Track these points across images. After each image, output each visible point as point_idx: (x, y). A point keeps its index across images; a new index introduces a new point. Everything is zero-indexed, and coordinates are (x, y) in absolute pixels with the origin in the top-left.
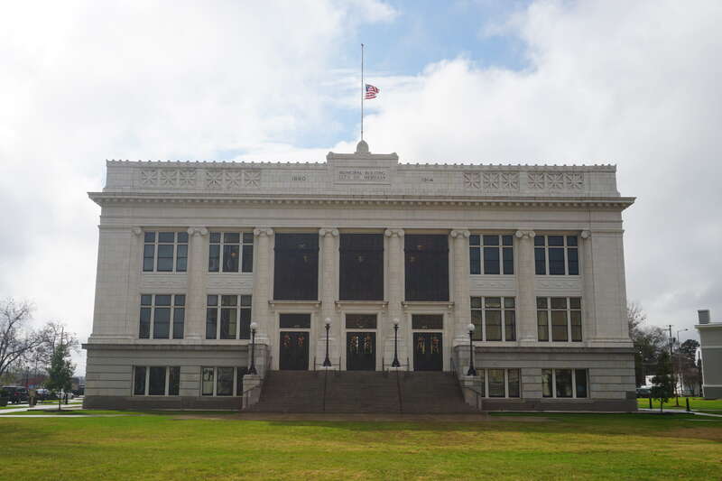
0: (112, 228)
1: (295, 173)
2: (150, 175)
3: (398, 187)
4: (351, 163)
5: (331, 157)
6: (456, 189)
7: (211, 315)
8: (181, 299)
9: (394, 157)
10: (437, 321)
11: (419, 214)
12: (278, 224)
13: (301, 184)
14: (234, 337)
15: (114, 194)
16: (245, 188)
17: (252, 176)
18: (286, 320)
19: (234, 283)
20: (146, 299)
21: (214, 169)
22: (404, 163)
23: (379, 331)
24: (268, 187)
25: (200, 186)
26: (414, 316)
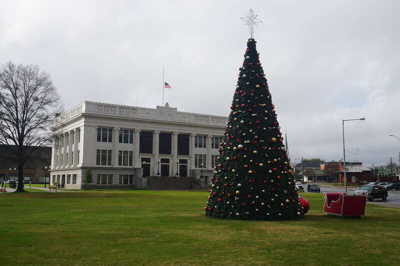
0: (88, 126)
1: (147, 111)
2: (100, 107)
3: (177, 119)
4: (163, 110)
5: (158, 107)
6: (192, 121)
7: (120, 157)
8: (110, 152)
9: (176, 109)
10: (185, 161)
11: (183, 128)
12: (142, 128)
13: (149, 115)
14: (127, 165)
15: (88, 114)
16: (131, 115)
17: (134, 111)
18: (143, 160)
19: (127, 147)
20: (98, 151)
21: (122, 107)
22: (179, 111)
23: (170, 164)
24: (139, 116)
25: (117, 114)
26: (180, 160)
